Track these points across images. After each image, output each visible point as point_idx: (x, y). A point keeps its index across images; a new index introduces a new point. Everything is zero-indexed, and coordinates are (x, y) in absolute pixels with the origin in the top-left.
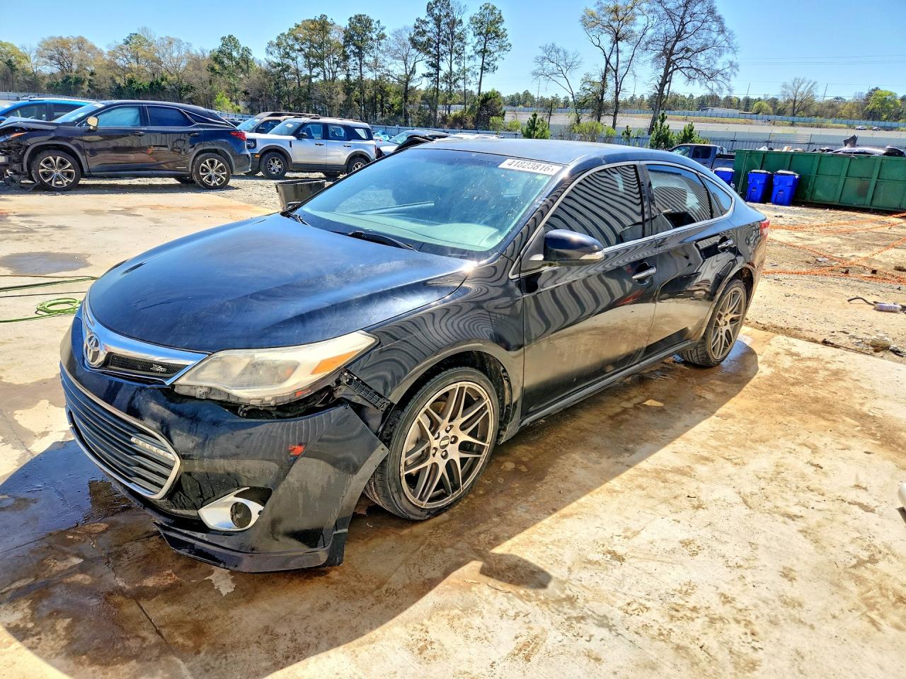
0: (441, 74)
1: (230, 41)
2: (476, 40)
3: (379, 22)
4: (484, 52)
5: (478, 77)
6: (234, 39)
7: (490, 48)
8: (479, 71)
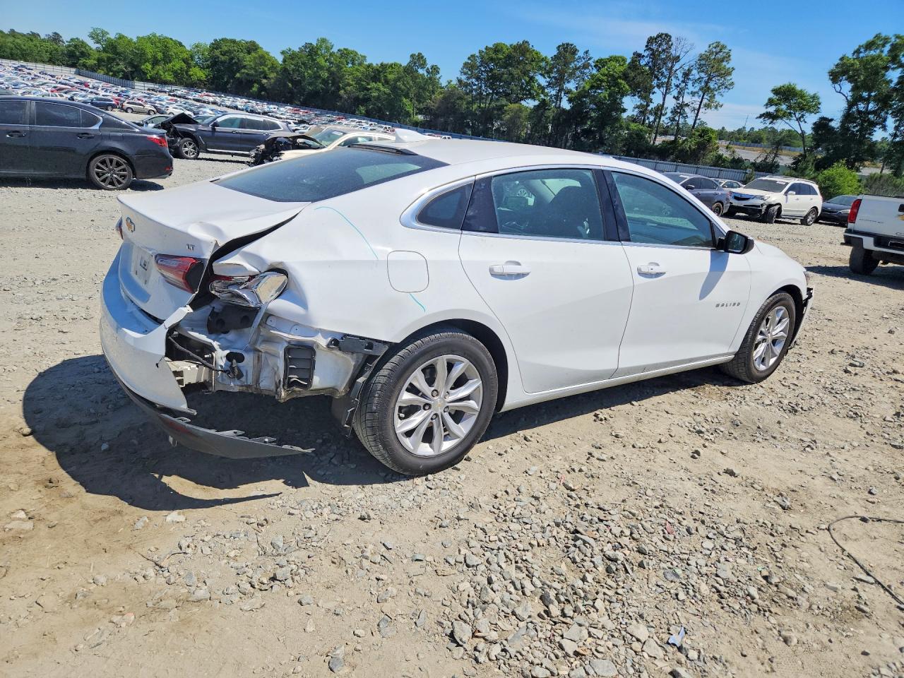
0: (652, 106)
1: (418, 60)
2: (697, 77)
3: (587, 52)
4: (706, 89)
5: (696, 112)
6: (422, 57)
7: (712, 85)
8: (697, 106)
